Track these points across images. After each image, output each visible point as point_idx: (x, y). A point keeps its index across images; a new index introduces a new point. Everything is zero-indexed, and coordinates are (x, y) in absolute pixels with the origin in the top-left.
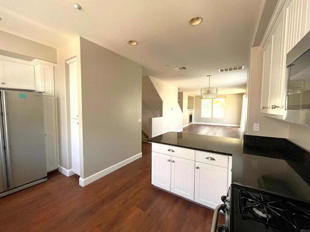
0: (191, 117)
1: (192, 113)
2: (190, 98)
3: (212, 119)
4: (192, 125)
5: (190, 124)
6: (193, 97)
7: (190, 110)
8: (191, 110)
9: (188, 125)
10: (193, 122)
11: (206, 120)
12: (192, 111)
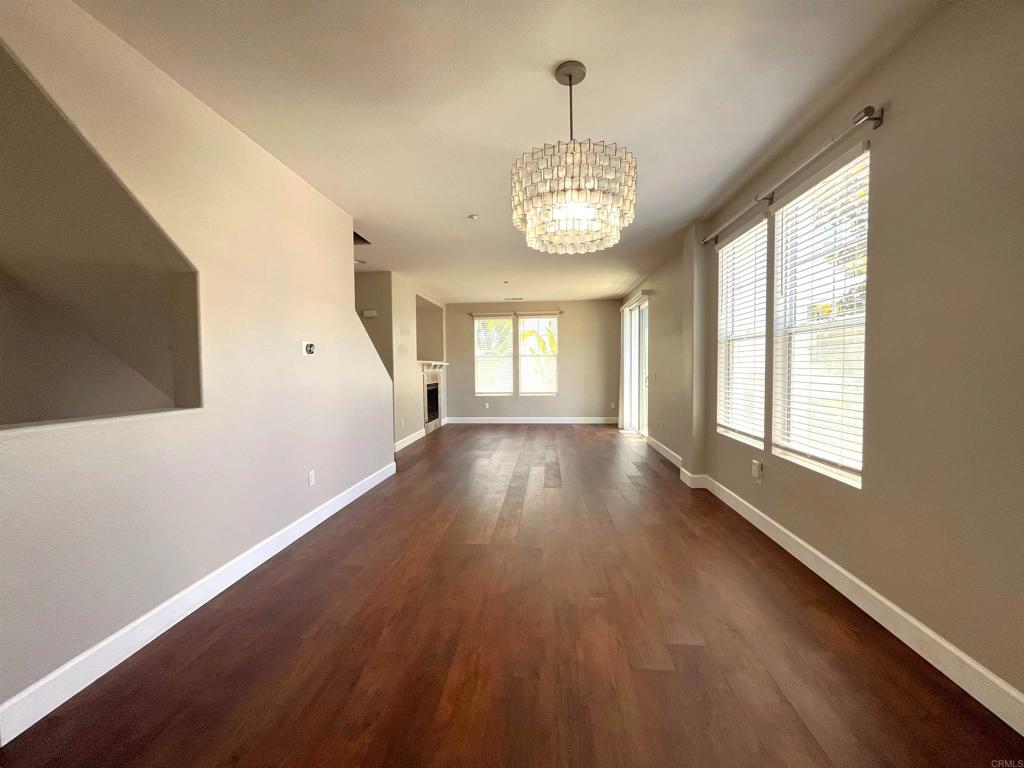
0: (433, 394)
1: (435, 376)
2: (426, 312)
3: (516, 399)
4: (439, 431)
5: (433, 425)
6: (441, 310)
7: (429, 366)
8: (434, 363)
9: (421, 434)
10: (445, 420)
11: (495, 403)
12: (437, 370)
